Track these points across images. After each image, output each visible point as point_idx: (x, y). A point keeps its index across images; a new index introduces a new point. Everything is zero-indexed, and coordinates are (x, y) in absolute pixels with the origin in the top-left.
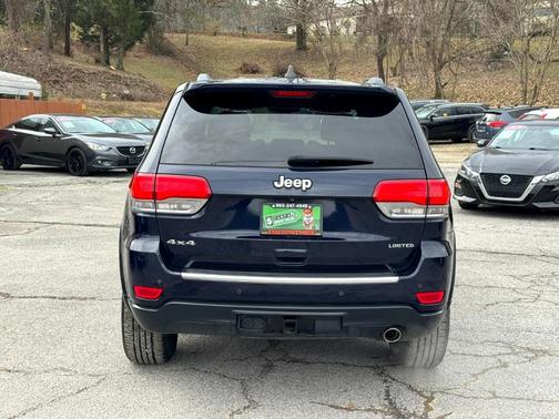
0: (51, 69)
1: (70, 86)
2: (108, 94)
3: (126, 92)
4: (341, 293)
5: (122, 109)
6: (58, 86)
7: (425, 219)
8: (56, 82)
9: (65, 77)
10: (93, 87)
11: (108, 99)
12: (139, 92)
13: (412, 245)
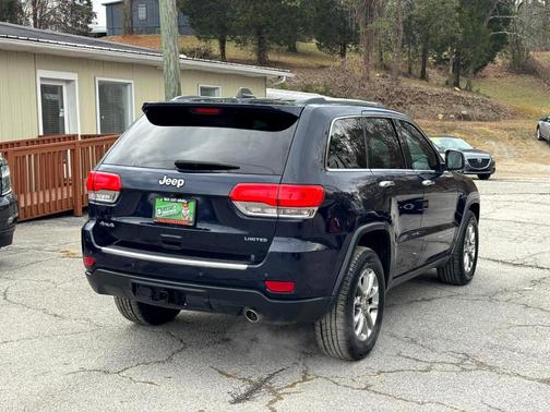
0: (396, 93)
1: (412, 107)
2: (445, 114)
3: (464, 112)
4: (201, 274)
5: (453, 129)
6: (401, 108)
7: (278, 218)
8: (399, 104)
9: (409, 100)
10: (434, 108)
11: (444, 119)
12: (478, 112)
13: (265, 240)
